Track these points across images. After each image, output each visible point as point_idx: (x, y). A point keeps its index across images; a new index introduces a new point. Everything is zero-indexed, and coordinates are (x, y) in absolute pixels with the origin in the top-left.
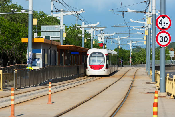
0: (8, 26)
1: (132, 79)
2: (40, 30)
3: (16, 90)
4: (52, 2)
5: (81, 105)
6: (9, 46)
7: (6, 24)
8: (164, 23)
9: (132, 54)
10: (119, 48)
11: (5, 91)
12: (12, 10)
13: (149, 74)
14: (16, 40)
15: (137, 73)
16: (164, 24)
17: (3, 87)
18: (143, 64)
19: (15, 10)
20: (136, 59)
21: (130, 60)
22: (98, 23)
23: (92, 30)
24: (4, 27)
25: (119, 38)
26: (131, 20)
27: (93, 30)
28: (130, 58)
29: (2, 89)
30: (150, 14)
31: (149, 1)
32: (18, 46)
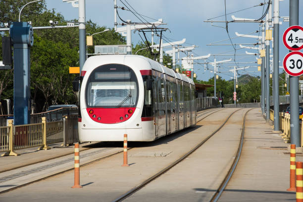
0: (44, 47)
1: (241, 126)
2: (94, 52)
3: (67, 147)
4: (115, 10)
5: (173, 168)
6: (47, 78)
7: (41, 44)
8: (296, 39)
9: (237, 86)
10: (217, 77)
11: (50, 149)
12: (51, 22)
13: (268, 118)
14: (57, 70)
15: (248, 117)
16: (297, 41)
17: (47, 143)
18: (256, 102)
19: (55, 23)
20: (243, 94)
21: (235, 96)
22: (184, 40)
23: (174, 50)
24: (39, 48)
25: (217, 62)
26: (237, 34)
27: (177, 50)
28: (235, 93)
29: (45, 146)
30: (270, 23)
31: (269, 3)
32: (59, 78)
